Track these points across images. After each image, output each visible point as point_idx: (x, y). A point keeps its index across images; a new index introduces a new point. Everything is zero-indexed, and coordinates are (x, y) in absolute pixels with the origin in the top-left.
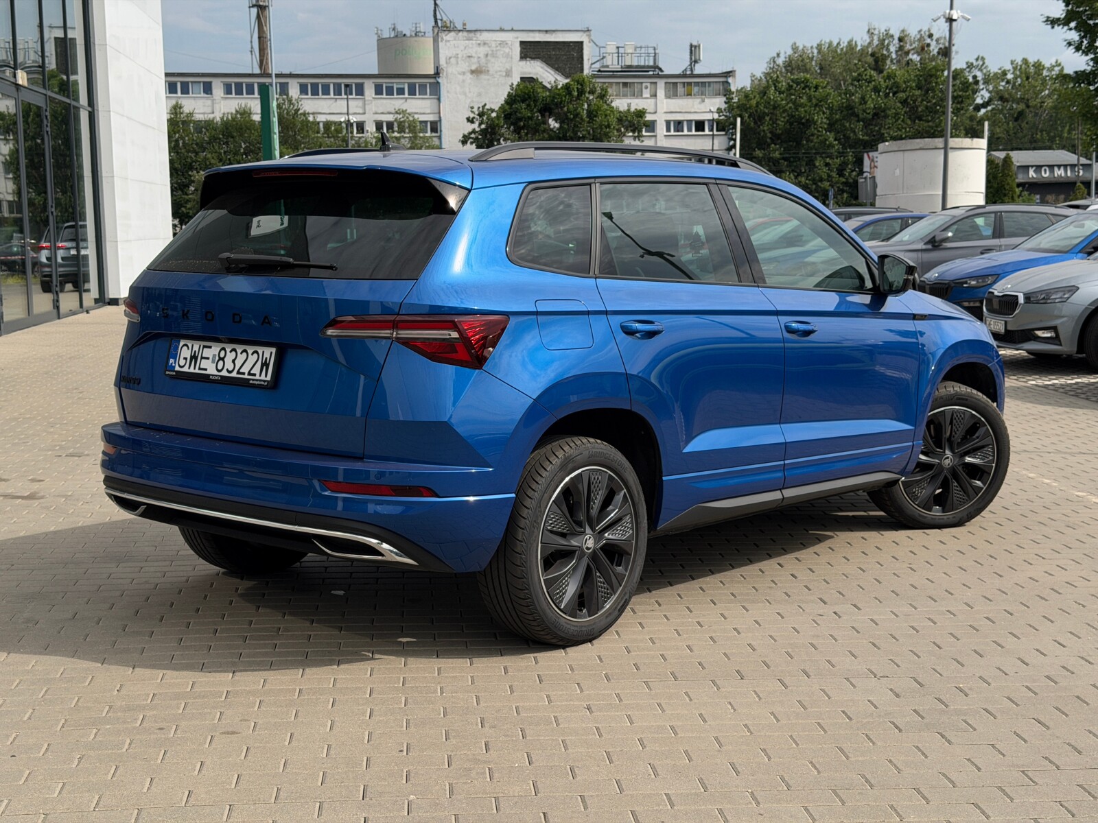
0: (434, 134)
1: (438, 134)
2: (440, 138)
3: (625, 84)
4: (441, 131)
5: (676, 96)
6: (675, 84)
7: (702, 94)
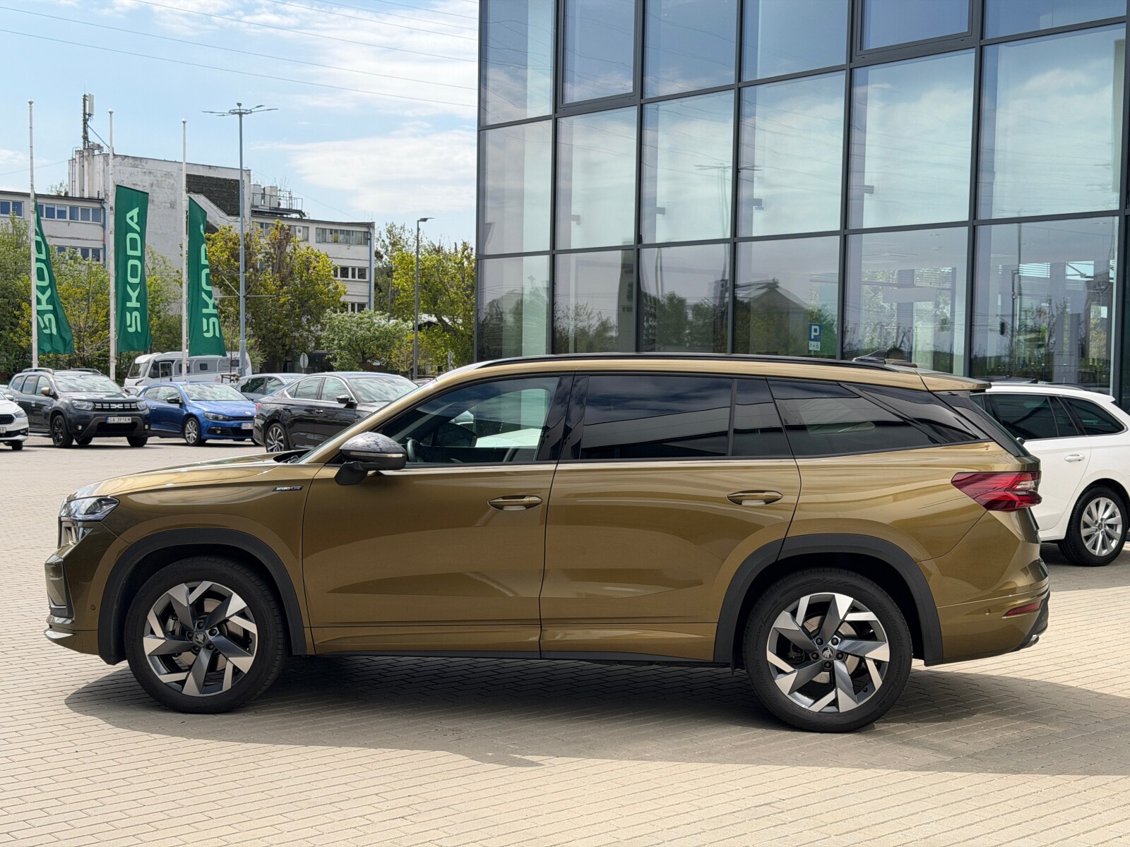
5: (325, 241)
6: (324, 230)
7: (347, 242)
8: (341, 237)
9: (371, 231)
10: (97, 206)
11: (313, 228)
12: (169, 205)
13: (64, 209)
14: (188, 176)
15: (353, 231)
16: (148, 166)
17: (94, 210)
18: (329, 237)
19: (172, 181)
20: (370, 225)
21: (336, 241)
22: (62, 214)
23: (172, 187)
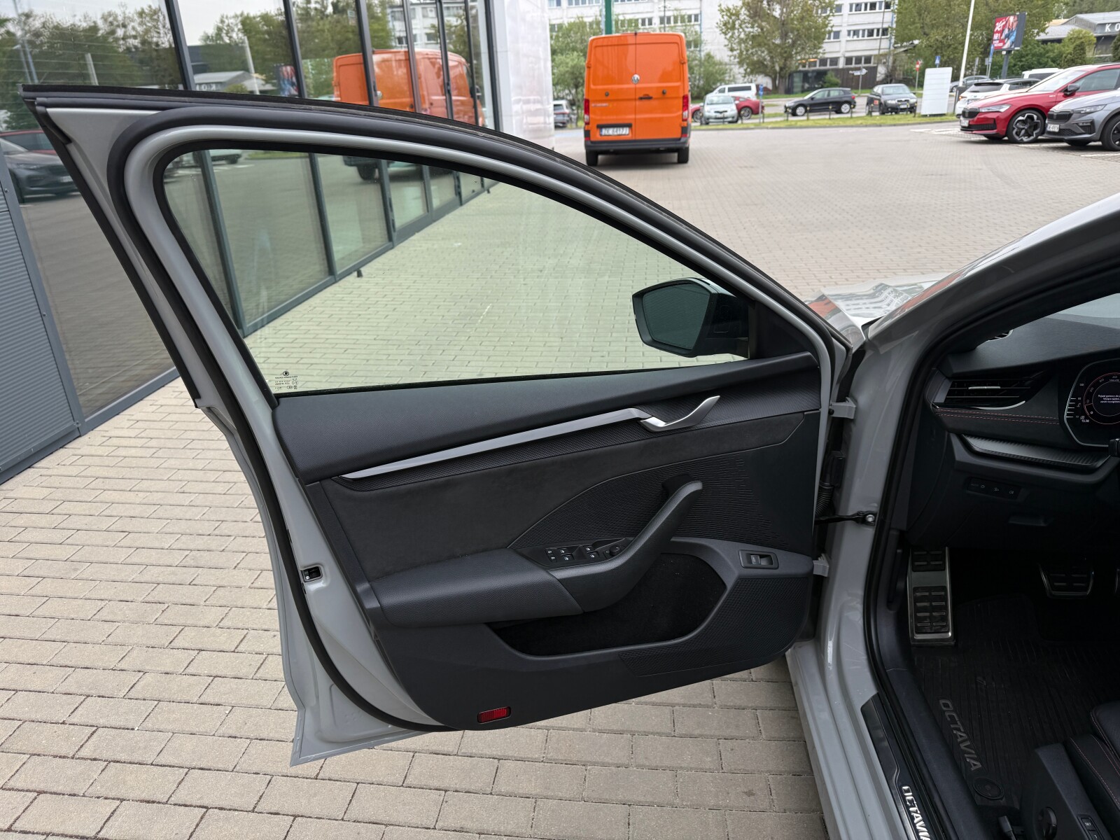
0: (696, 23)
1: (699, 23)
2: (700, 25)
4: (701, 20)
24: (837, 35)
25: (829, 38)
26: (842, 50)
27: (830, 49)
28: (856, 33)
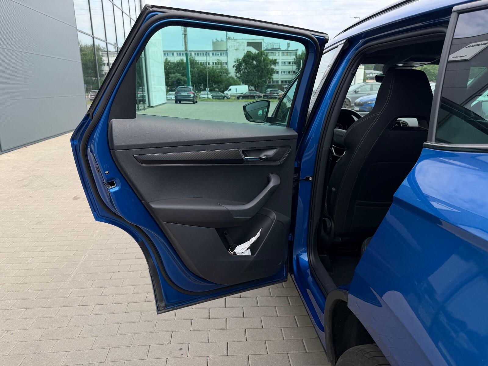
1: (227, 65)
3: (272, 53)
5: (284, 55)
6: (284, 53)
7: (290, 55)
8: (289, 54)
9: (297, 51)
10: (226, 52)
11: (281, 53)
12: (243, 50)
13: (218, 53)
14: (247, 42)
15: (292, 52)
16: (238, 41)
17: (226, 53)
18: (285, 54)
19: (243, 44)
20: (297, 50)
21: (287, 55)
22: (218, 55)
23: (244, 46)
24: (278, 72)
25: (275, 73)
26: (280, 78)
27: (275, 77)
28: (284, 72)
